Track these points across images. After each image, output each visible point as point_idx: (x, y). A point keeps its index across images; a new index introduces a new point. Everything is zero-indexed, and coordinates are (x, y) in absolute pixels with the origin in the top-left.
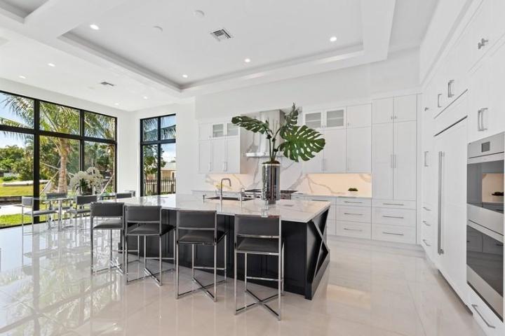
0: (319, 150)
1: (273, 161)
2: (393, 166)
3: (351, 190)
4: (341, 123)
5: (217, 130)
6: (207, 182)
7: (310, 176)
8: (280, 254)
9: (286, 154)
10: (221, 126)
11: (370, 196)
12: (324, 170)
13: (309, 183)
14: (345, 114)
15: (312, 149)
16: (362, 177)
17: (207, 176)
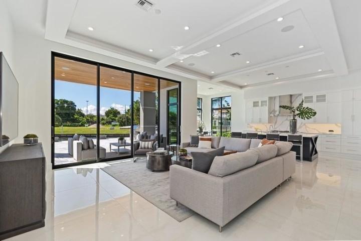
0: (314, 116)
1: (294, 119)
2: (353, 120)
3: (330, 131)
4: (324, 100)
5: (255, 104)
6: (248, 127)
7: (306, 125)
8: (302, 145)
9: (299, 117)
10: (258, 102)
11: (340, 133)
12: (315, 122)
13: (306, 128)
14: (326, 97)
15: (311, 115)
16: (336, 125)
17: (248, 124)
